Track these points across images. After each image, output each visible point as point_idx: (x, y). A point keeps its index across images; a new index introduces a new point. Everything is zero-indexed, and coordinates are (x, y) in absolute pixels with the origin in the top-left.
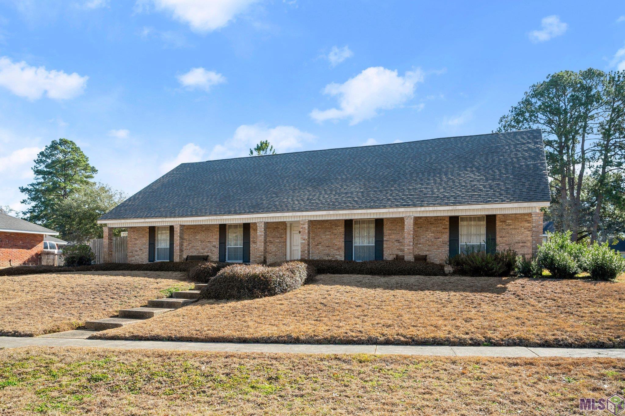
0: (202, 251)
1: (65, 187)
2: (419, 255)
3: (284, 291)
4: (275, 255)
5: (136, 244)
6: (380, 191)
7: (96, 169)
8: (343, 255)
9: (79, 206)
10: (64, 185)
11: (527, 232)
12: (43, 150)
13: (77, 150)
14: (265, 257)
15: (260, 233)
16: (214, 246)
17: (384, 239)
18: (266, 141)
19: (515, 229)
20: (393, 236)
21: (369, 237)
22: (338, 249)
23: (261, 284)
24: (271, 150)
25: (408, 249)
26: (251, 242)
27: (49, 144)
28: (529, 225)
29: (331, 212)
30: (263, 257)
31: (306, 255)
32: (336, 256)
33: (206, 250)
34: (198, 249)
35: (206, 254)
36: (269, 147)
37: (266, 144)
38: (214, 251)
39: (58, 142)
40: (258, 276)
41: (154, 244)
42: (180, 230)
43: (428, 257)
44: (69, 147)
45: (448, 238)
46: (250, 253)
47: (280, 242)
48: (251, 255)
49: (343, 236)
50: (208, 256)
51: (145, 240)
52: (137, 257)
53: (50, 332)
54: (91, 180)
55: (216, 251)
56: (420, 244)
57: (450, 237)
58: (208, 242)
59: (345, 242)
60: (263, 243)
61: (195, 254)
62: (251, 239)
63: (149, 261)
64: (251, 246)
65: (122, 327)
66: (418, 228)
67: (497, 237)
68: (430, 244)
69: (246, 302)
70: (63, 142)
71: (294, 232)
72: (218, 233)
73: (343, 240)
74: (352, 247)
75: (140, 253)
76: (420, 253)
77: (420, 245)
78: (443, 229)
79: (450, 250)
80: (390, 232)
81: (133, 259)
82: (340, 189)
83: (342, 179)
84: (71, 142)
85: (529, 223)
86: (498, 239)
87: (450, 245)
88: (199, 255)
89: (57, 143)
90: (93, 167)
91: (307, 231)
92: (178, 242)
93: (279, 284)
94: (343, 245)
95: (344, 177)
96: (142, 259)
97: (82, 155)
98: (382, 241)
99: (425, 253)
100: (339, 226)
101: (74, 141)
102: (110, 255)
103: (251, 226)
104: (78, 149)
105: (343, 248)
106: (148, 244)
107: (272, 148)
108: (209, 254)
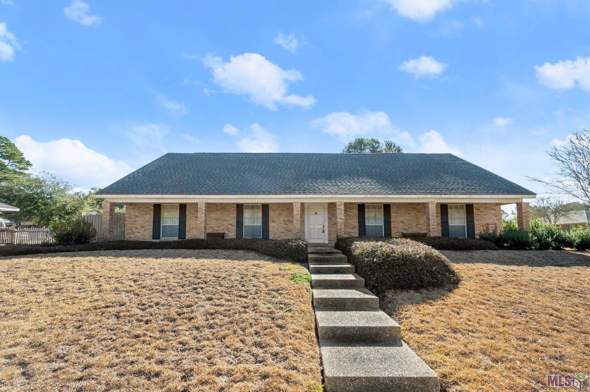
0: (217, 229)
2: (419, 233)
5: (136, 221)
8: (358, 233)
11: (494, 217)
15: (297, 213)
16: (231, 224)
17: (392, 220)
20: (398, 218)
21: (379, 218)
22: (353, 228)
25: (433, 228)
26: (270, 221)
28: (495, 212)
31: (343, 233)
32: (351, 234)
33: (222, 227)
34: (212, 227)
35: (221, 231)
38: (230, 228)
41: (159, 222)
42: (205, 207)
45: (440, 220)
46: (269, 231)
48: (270, 233)
49: (357, 217)
50: (224, 233)
51: (149, 217)
52: (138, 235)
55: (233, 228)
56: (419, 224)
57: (441, 219)
58: (224, 220)
59: (359, 222)
60: (299, 222)
62: (270, 219)
63: (153, 238)
64: (270, 224)
66: (418, 212)
67: (475, 220)
71: (311, 213)
72: (235, 212)
73: (357, 220)
74: (365, 226)
75: (141, 230)
76: (420, 231)
77: (420, 226)
79: (442, 229)
80: (396, 215)
81: (132, 236)
85: (494, 211)
86: (476, 222)
87: (442, 226)
91: (343, 212)
94: (357, 224)
96: (144, 236)
98: (390, 222)
100: (352, 209)
102: (111, 232)
103: (270, 206)
105: (357, 227)
106: (152, 221)
108: (224, 231)
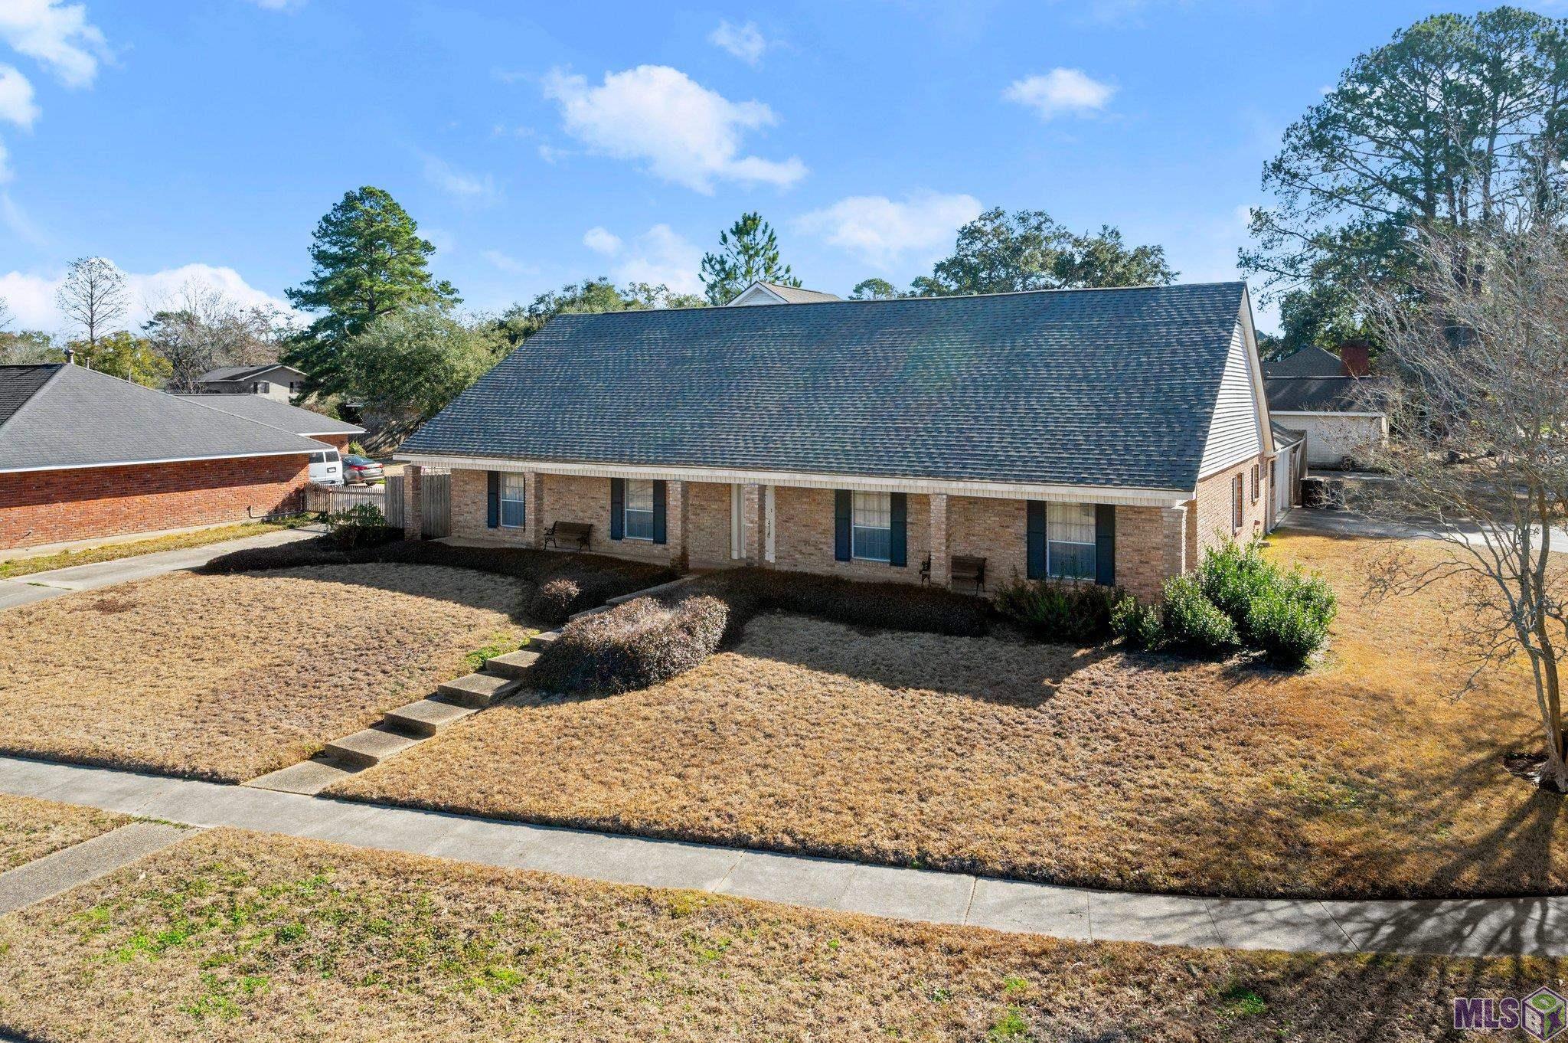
0: (581, 514)
1: (371, 287)
2: (971, 556)
3: (666, 676)
4: (712, 534)
6: (897, 430)
7: (432, 245)
8: (834, 544)
9: (390, 348)
10: (369, 284)
12: (329, 213)
13: (392, 209)
14: (684, 548)
16: (602, 508)
17: (908, 520)
18: (755, 214)
19: (1150, 520)
20: (923, 517)
21: (881, 511)
22: (824, 532)
23: (625, 665)
24: (764, 232)
25: (938, 558)
27: (340, 200)
29: (799, 476)
30: (679, 548)
31: (756, 552)
32: (819, 547)
33: (588, 514)
34: (573, 511)
35: (588, 521)
36: (761, 227)
37: (754, 220)
38: (601, 516)
39: (358, 195)
40: (622, 649)
41: (497, 494)
42: (536, 482)
43: (987, 562)
44: (378, 203)
45: (1025, 529)
47: (719, 510)
49: (833, 508)
50: (592, 525)
51: (483, 485)
52: (468, 517)
53: (265, 772)
54: (424, 270)
55: (606, 516)
56: (973, 535)
57: (1029, 526)
58: (592, 498)
59: (837, 519)
61: (569, 519)
63: (489, 526)
65: (375, 768)
66: (970, 503)
67: (1117, 534)
68: (992, 536)
69: (594, 704)
70: (368, 194)
73: (833, 515)
74: (850, 530)
75: (472, 509)
76: (973, 552)
77: (975, 538)
78: (1017, 509)
79: (1028, 551)
81: (461, 518)
82: (826, 417)
83: (838, 387)
84: (382, 192)
86: (1119, 538)
87: (1028, 542)
88: (577, 521)
89: (356, 198)
90: (426, 242)
91: (756, 506)
92: (532, 506)
93: (659, 662)
94: (833, 526)
95: (842, 382)
96: (477, 521)
97: (404, 219)
98: (904, 524)
99: (982, 554)
101: (387, 191)
104: (396, 206)
105: (833, 532)
106: (486, 493)
107: (766, 226)
108: (592, 521)
